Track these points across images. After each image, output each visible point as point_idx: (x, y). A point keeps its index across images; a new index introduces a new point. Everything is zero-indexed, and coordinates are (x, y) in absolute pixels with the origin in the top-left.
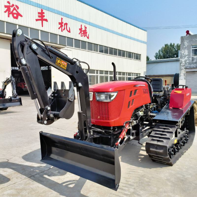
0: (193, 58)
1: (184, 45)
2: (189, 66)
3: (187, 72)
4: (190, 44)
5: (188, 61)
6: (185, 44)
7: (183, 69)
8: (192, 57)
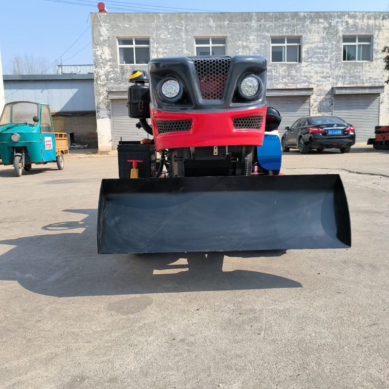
0: (122, 68)
1: (101, 36)
2: (116, 86)
3: (112, 100)
4: (113, 33)
5: (112, 76)
6: (102, 34)
7: (105, 92)
8: (122, 66)
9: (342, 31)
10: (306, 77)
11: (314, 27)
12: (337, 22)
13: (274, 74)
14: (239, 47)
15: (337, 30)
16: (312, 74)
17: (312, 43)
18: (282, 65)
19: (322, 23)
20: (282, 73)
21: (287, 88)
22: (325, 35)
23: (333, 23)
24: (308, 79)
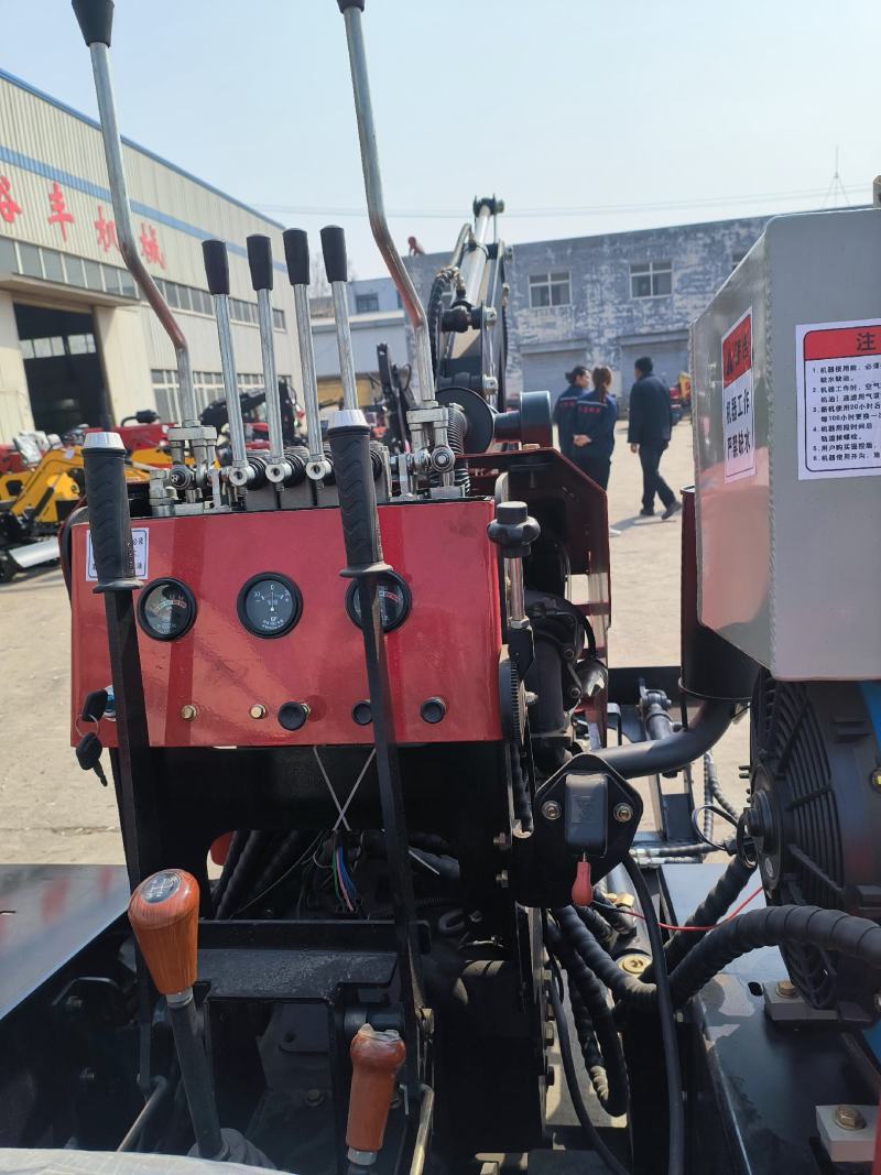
9: (731, 247)
10: (679, 314)
11: (690, 245)
12: (723, 235)
13: (635, 313)
14: (587, 282)
15: (723, 246)
16: (689, 310)
17: (688, 267)
18: (646, 302)
19: (701, 239)
20: (646, 312)
21: (654, 331)
22: (705, 254)
23: (718, 237)
24: (684, 317)
